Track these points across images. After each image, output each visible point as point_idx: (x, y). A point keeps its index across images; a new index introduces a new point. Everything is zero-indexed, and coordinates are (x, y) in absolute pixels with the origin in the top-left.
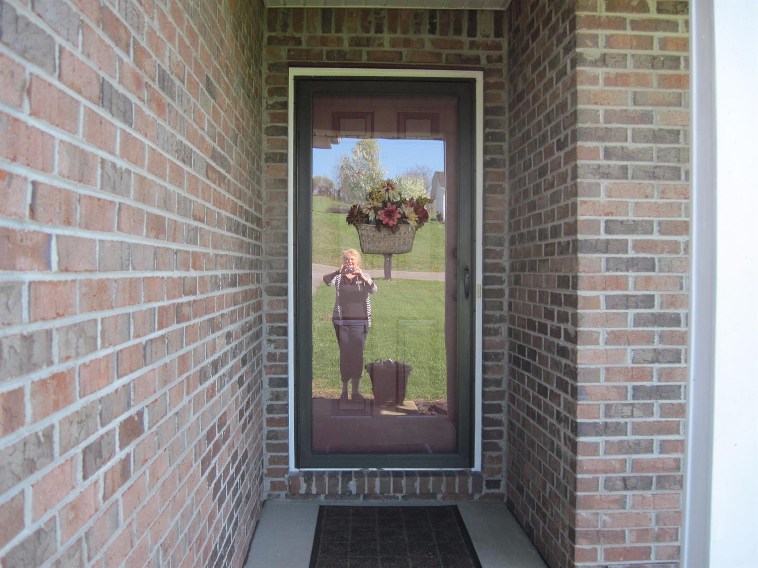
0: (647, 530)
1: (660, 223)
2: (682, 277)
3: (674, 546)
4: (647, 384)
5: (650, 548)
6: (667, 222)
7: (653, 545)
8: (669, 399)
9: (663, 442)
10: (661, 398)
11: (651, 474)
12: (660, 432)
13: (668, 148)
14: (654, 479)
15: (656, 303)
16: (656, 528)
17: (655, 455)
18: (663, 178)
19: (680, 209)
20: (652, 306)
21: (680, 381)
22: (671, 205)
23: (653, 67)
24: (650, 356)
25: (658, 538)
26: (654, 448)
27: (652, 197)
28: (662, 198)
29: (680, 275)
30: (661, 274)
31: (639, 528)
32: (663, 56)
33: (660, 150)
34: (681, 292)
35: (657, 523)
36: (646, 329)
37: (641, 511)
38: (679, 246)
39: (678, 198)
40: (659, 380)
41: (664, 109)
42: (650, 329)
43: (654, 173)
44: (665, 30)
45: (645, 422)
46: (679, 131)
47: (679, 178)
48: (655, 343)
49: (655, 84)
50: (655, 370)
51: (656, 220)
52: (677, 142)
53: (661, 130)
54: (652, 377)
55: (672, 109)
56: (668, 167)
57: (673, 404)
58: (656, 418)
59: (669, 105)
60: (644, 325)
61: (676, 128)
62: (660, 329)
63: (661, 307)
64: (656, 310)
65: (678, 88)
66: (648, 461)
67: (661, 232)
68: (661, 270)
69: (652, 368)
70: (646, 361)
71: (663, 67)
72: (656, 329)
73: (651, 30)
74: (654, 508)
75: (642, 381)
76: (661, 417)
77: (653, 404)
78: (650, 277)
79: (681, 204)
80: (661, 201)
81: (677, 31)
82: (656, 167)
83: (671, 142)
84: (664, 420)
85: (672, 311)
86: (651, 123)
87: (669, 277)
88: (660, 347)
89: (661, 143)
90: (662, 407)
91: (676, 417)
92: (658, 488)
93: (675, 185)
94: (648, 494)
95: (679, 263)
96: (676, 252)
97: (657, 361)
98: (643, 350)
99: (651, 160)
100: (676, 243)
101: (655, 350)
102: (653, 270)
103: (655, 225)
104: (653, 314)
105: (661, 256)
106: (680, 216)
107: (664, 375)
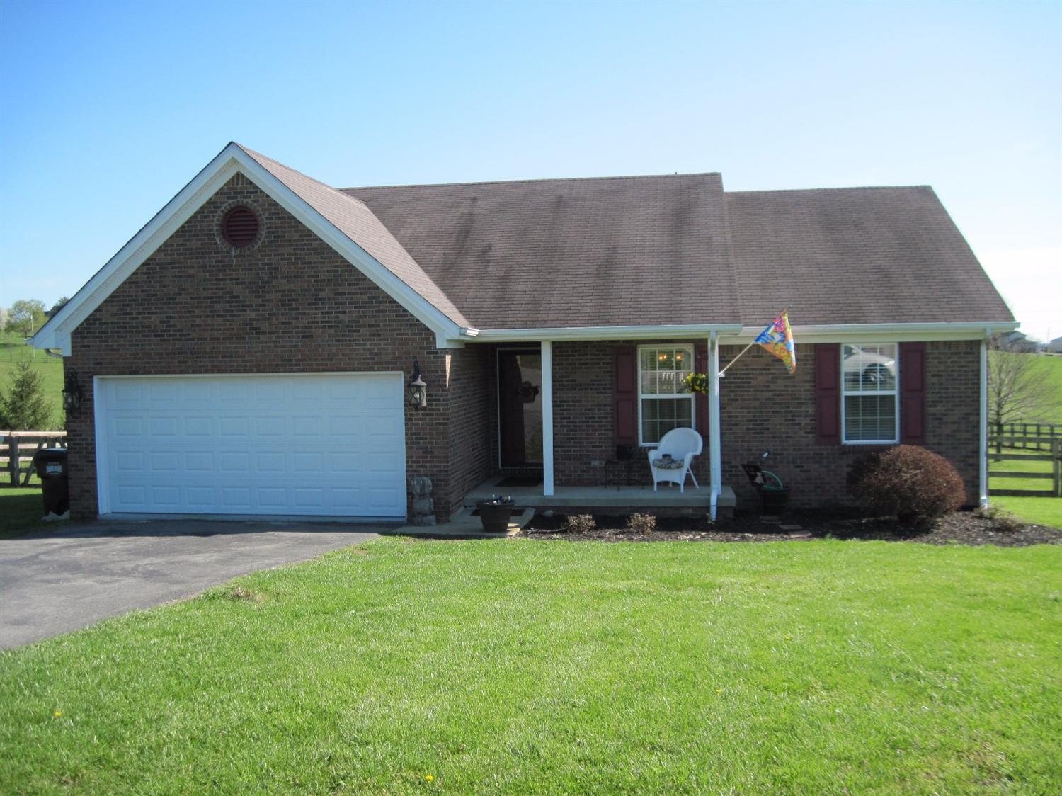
107: (573, 435)
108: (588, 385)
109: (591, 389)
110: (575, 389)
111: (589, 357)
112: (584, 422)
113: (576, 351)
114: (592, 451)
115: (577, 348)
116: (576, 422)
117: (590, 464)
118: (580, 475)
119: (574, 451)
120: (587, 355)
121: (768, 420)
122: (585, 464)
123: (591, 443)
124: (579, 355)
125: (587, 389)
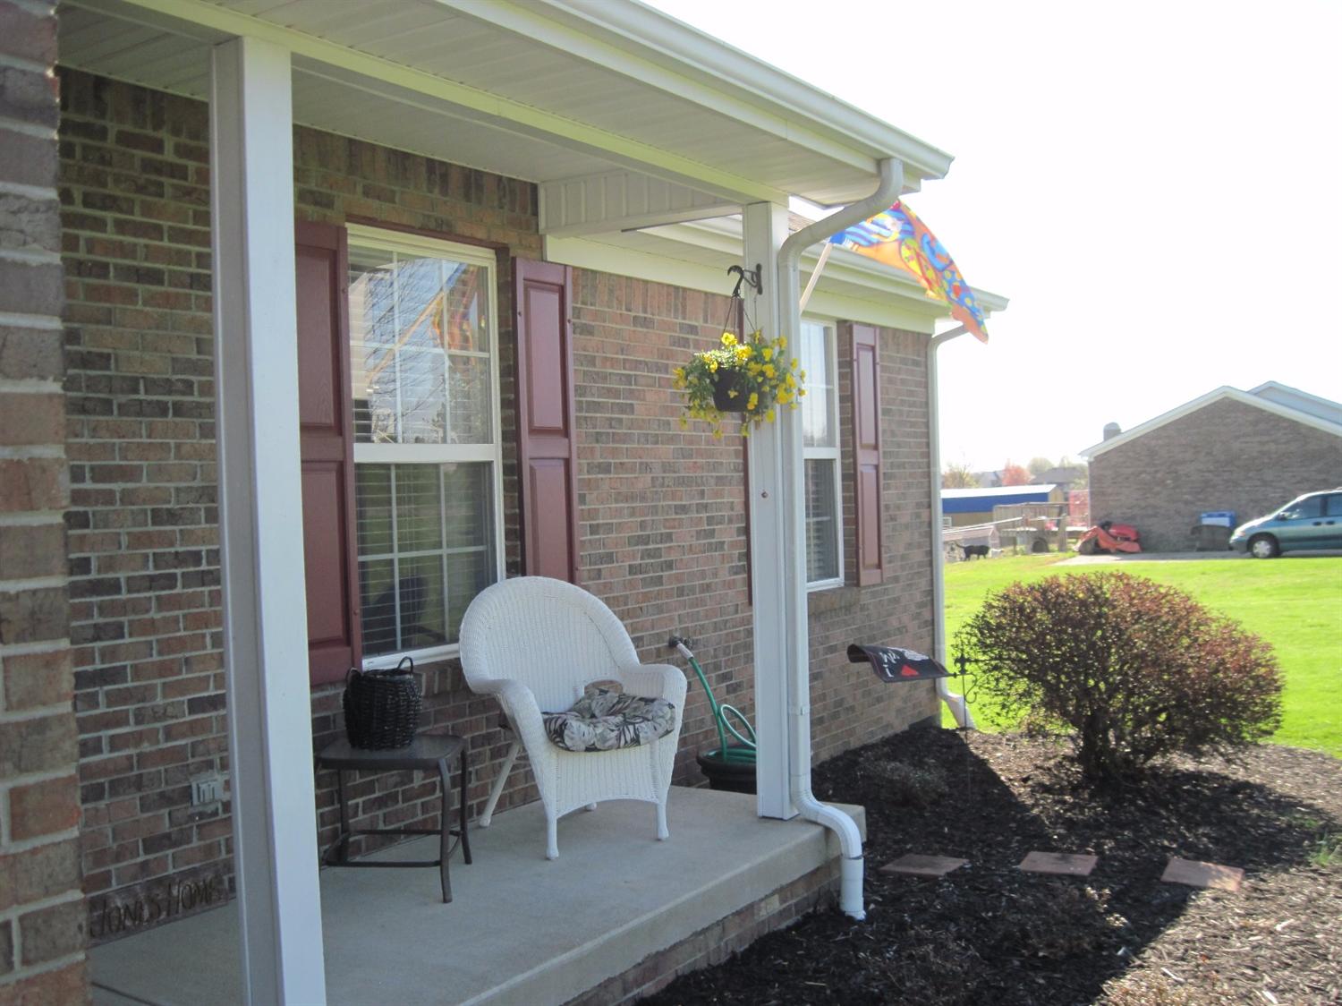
0: (105, 850)
1: (92, 469)
2: (119, 534)
3: (135, 864)
4: (89, 668)
5: (109, 871)
6: (102, 467)
7: (112, 867)
8: (115, 683)
9: (112, 737)
10: (107, 683)
11: (102, 780)
12: (108, 726)
13: (99, 376)
14: (107, 786)
15: (92, 567)
16: (115, 846)
17: (106, 755)
18: (94, 412)
19: (114, 450)
20: (88, 571)
21: (125, 660)
22: (103, 445)
23: (79, 274)
24: (90, 633)
25: (118, 857)
26: (104, 747)
27: (83, 436)
28: (93, 437)
29: (118, 530)
30: (96, 531)
31: (97, 849)
32: (91, 261)
33: (89, 378)
34: (120, 552)
35: (114, 839)
36: (83, 600)
37: (95, 828)
38: (115, 496)
39: (112, 437)
40: (103, 662)
41: (93, 327)
42: (88, 600)
43: (83, 406)
44: (92, 229)
45: (91, 716)
46: (109, 356)
47: (111, 413)
48: (95, 617)
49: (82, 296)
50: (96, 650)
51: (87, 463)
52: (108, 368)
53: (89, 353)
54: (94, 660)
55: (101, 327)
56: (99, 399)
57: (119, 690)
58: (102, 709)
59: (98, 322)
60: (82, 596)
61: (106, 351)
62: (100, 598)
63: (99, 571)
64: (93, 576)
65: (106, 301)
66: (98, 764)
67: (94, 480)
68: (96, 527)
69: (93, 648)
70: (86, 640)
71: (90, 275)
72: (95, 599)
73: (76, 228)
74: (110, 821)
75: (83, 665)
76: (108, 706)
77: (97, 692)
78: (85, 536)
79: (114, 444)
80: (92, 441)
81: (105, 231)
82: (86, 399)
83: (101, 369)
84: (111, 710)
85: (111, 575)
86: (79, 344)
87: (106, 534)
88: (101, 620)
89: (90, 369)
90: (107, 694)
91: (125, 705)
92: (111, 795)
93: (107, 422)
94: (102, 804)
95: (115, 517)
96: (112, 503)
97: (97, 638)
98: (82, 627)
99: (79, 390)
100: (111, 492)
101: (95, 625)
102: (86, 526)
103: (87, 470)
104: (90, 581)
105: (95, 508)
106: (114, 459)
107: (107, 654)
108: (168, 386)
109: (179, 410)
110: (106, 407)
111: (166, 243)
112: (152, 582)
113: (110, 203)
114: (192, 728)
115: (112, 190)
116: (114, 587)
117: (186, 794)
118: (144, 865)
119: (115, 743)
120: (157, 231)
121: (669, 537)
122: (166, 799)
123: (181, 687)
124: (121, 226)
125: (162, 410)
